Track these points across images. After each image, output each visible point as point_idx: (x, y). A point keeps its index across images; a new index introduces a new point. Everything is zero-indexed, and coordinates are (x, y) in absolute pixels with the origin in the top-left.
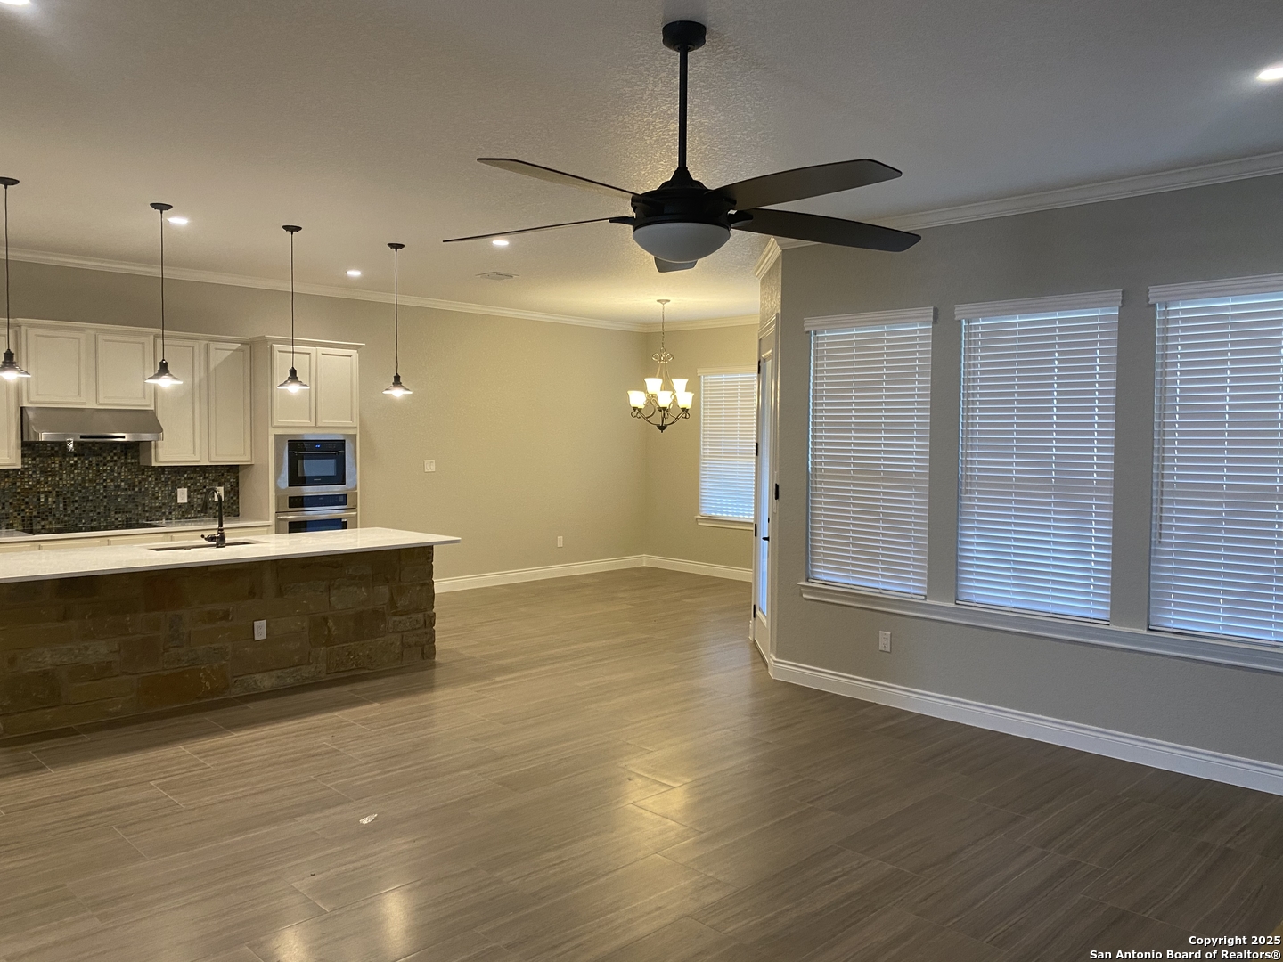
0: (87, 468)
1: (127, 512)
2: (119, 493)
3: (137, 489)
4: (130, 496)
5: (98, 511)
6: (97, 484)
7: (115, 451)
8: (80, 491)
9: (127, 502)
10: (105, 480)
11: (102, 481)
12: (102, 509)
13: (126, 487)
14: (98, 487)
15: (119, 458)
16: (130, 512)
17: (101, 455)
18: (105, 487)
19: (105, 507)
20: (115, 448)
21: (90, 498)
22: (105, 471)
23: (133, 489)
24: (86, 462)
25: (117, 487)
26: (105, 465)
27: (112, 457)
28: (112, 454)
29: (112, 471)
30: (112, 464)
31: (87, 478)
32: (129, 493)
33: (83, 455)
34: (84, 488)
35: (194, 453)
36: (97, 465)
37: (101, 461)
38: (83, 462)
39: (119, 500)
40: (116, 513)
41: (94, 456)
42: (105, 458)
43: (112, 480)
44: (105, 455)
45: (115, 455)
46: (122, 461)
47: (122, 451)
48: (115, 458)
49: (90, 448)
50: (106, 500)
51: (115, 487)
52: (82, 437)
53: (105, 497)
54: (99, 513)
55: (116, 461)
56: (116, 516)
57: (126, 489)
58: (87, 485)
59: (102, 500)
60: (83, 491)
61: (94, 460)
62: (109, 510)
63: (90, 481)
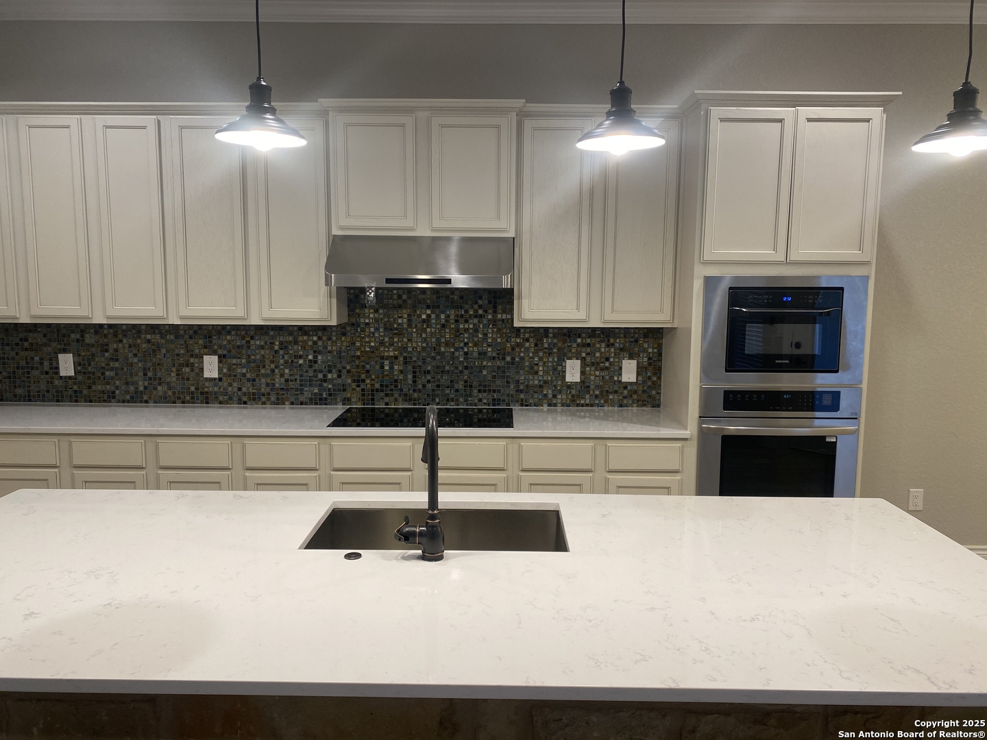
0: (443, 326)
1: (494, 391)
2: (485, 363)
3: (508, 359)
4: (499, 368)
5: (456, 386)
6: (457, 349)
7: (480, 302)
8: (434, 358)
9: (494, 377)
10: (466, 344)
11: (462, 345)
12: (460, 386)
13: (494, 355)
14: (457, 354)
15: (486, 311)
16: (499, 391)
17: (461, 308)
18: (466, 354)
19: (466, 381)
20: (481, 298)
21: (447, 368)
22: (466, 330)
23: (504, 359)
24: (443, 316)
25: (482, 354)
26: (466, 321)
27: (476, 311)
28: (476, 307)
29: (476, 331)
30: (476, 321)
31: (443, 340)
32: (498, 363)
33: (438, 307)
34: (439, 353)
35: (578, 308)
36: (457, 321)
37: (462, 316)
38: (438, 317)
39: (485, 372)
40: (480, 391)
41: (453, 307)
42: (466, 311)
43: (476, 345)
44: (466, 307)
45: (480, 307)
46: (490, 317)
47: (490, 302)
48: (480, 312)
49: (447, 297)
50: (466, 372)
51: (480, 354)
52: (388, 281)
53: (466, 368)
54: (457, 391)
55: (481, 316)
56: (480, 396)
57: (494, 358)
58: (443, 349)
59: (461, 372)
60: (438, 357)
61: (452, 313)
62: (471, 386)
63: (447, 344)
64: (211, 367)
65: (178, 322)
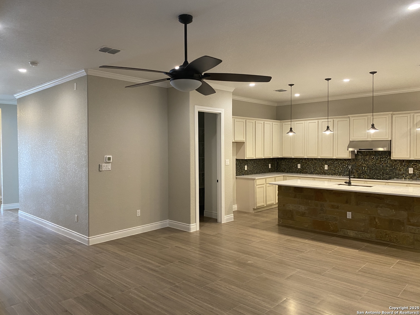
0: (377, 159)
1: (390, 175)
2: (387, 168)
3: (393, 167)
4: (391, 169)
5: (380, 173)
6: (380, 165)
7: (386, 154)
8: (375, 167)
9: (390, 171)
10: (383, 164)
11: (382, 164)
12: (381, 173)
13: (390, 166)
14: (380, 166)
15: (388, 156)
16: (391, 175)
17: (381, 155)
18: (383, 166)
19: (382, 172)
20: (386, 153)
21: (378, 169)
22: (383, 160)
23: (392, 167)
24: (377, 157)
25: (387, 166)
26: (383, 158)
27: (385, 156)
28: (385, 155)
29: (385, 161)
30: (385, 158)
31: (377, 163)
32: (391, 168)
33: (376, 155)
34: (376, 166)
36: (380, 158)
37: (382, 157)
38: (376, 157)
39: (387, 170)
40: (386, 175)
41: (379, 155)
42: (383, 156)
43: (385, 164)
44: (383, 155)
45: (386, 155)
46: (389, 157)
47: (389, 154)
48: (386, 156)
49: (378, 153)
50: (383, 170)
51: (386, 166)
52: (359, 149)
53: (383, 169)
54: (380, 174)
55: (386, 157)
56: (386, 176)
57: (390, 167)
58: (377, 165)
59: (381, 170)
60: (376, 167)
61: (379, 157)
62: (384, 173)
63: (378, 164)
64: (326, 167)
65: (320, 158)
